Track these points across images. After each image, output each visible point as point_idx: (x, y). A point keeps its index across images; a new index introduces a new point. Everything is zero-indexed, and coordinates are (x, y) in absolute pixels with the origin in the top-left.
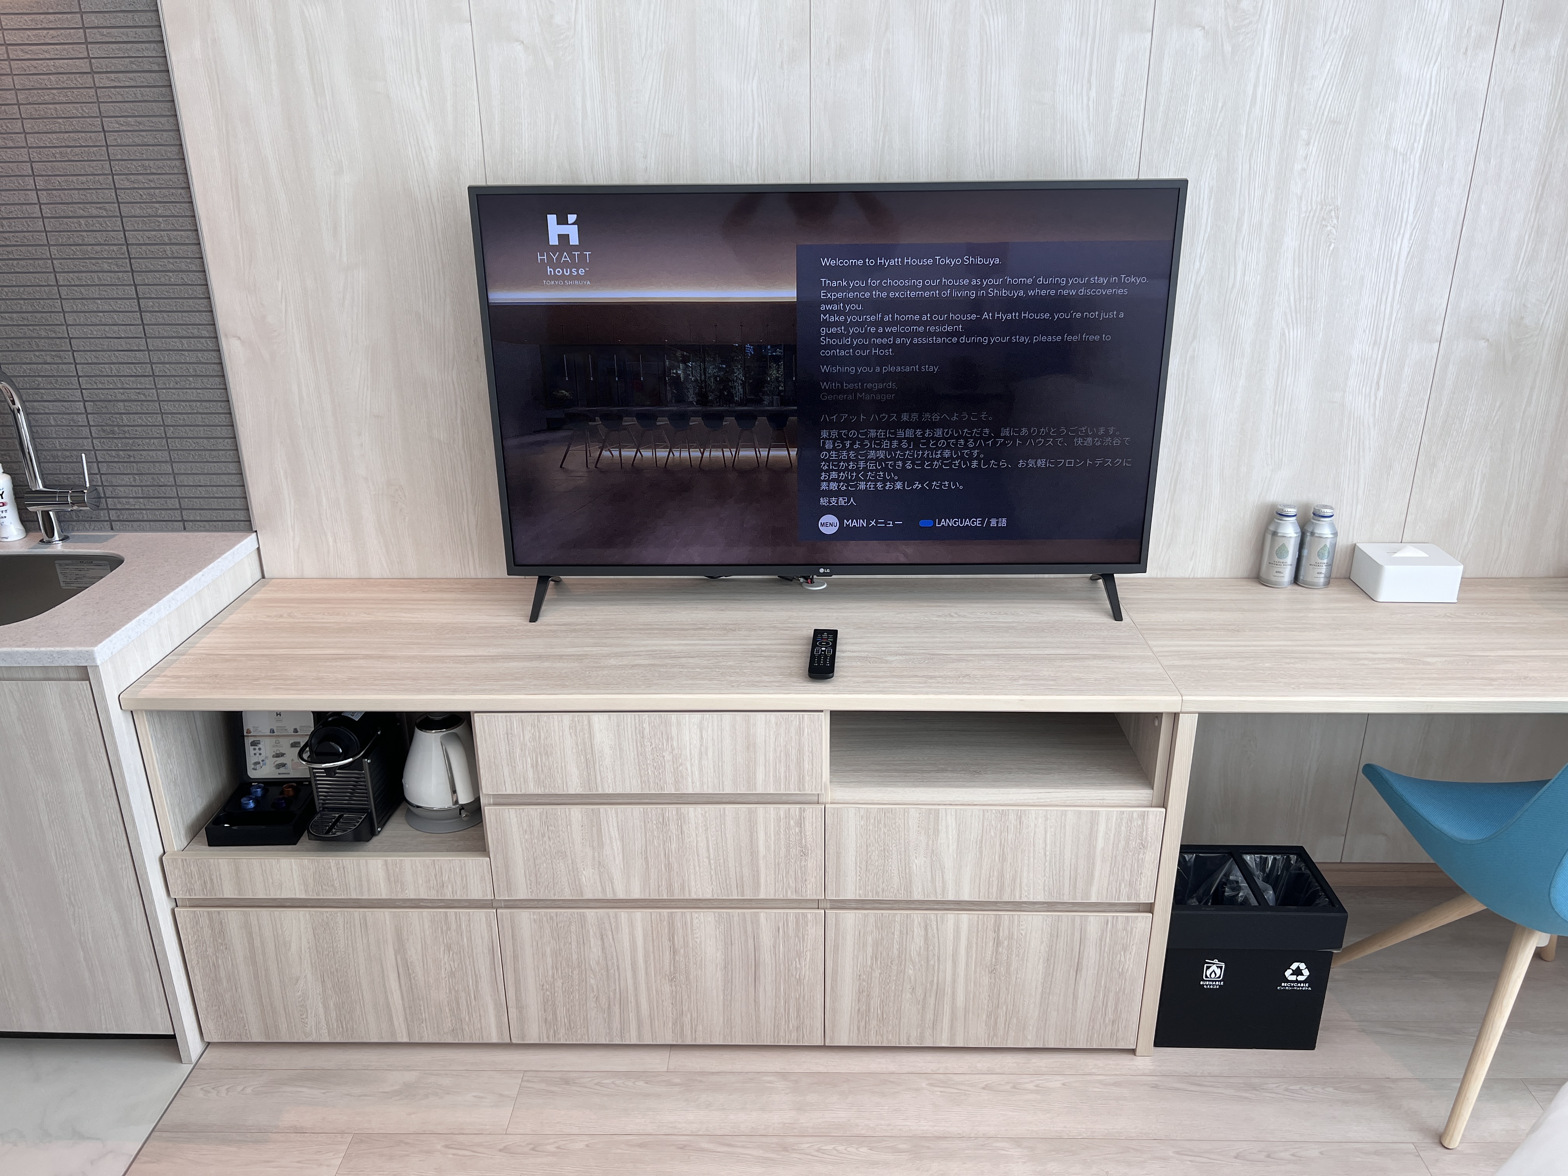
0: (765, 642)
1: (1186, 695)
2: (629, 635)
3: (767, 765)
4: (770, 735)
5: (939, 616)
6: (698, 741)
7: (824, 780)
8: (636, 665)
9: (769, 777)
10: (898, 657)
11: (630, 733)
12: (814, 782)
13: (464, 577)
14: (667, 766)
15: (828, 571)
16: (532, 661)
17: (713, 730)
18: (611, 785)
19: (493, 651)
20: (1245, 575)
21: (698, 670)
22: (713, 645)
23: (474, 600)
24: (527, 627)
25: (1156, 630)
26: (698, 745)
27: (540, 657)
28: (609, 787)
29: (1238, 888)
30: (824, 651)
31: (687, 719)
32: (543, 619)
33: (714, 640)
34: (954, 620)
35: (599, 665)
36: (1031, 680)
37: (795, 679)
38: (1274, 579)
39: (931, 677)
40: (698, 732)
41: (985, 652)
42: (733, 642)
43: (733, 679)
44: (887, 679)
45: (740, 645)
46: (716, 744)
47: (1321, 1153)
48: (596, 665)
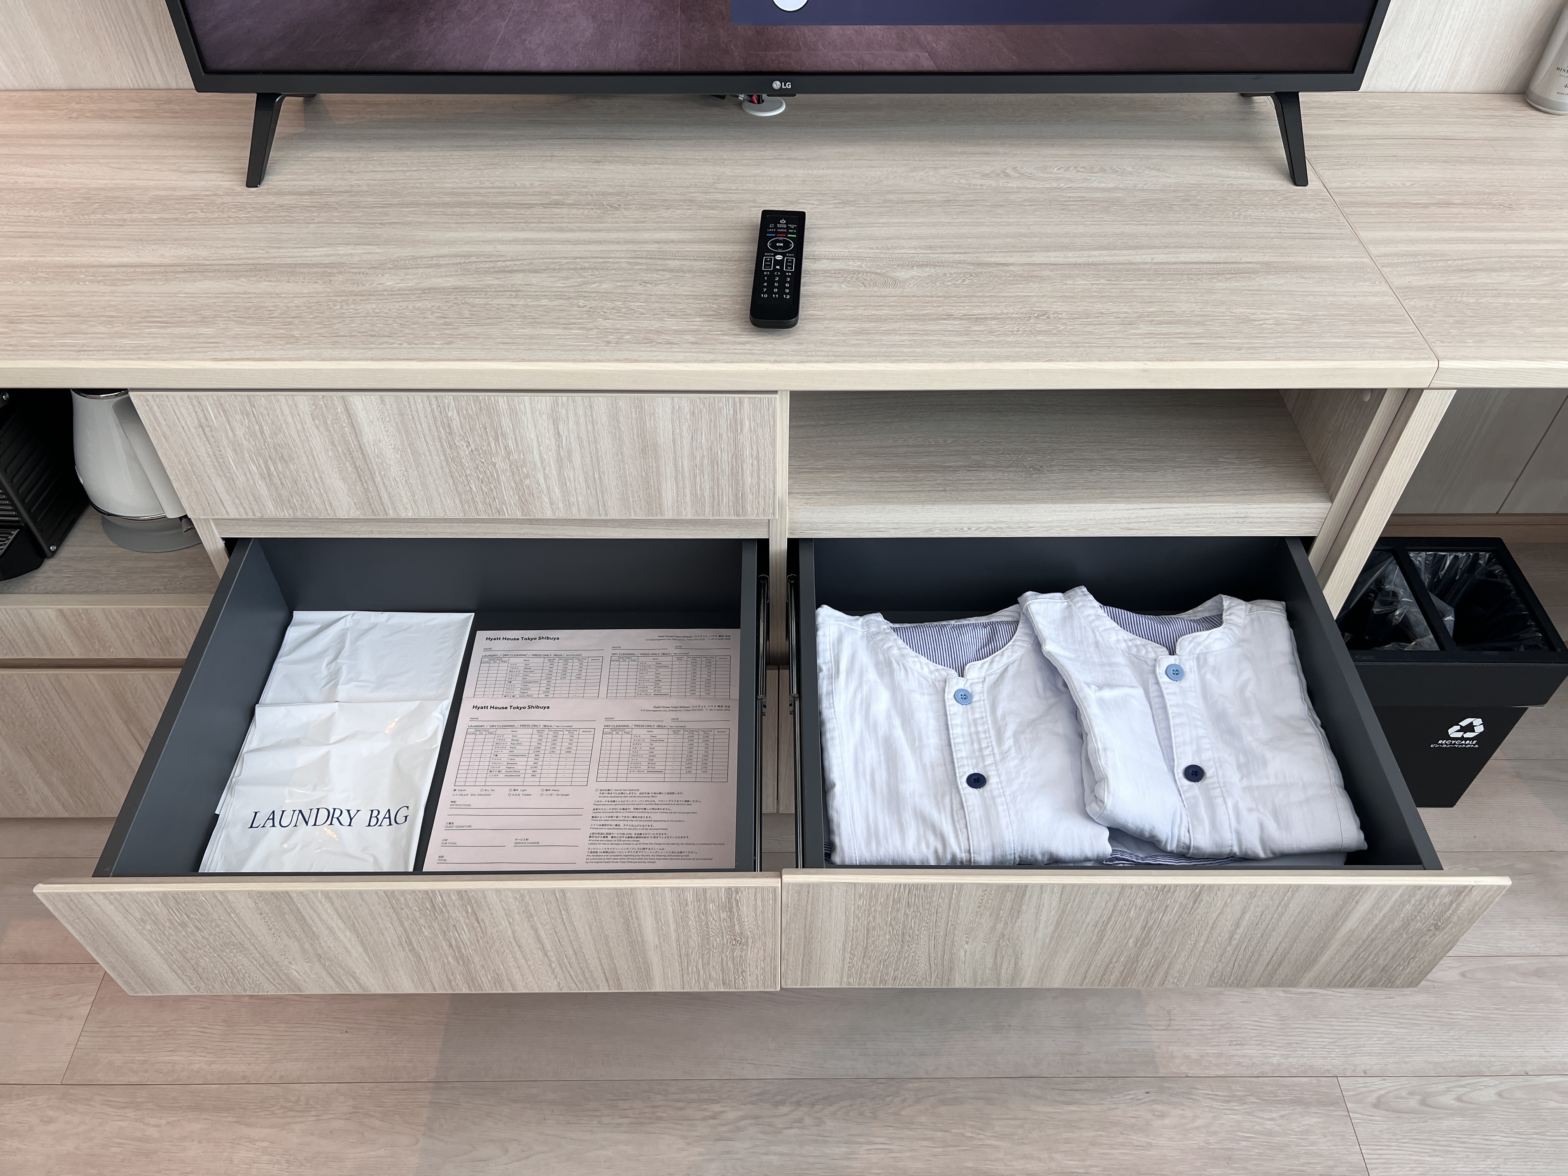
0: (673, 235)
1: (1446, 358)
2: (423, 219)
3: (680, 477)
4: (681, 430)
5: (985, 176)
6: (553, 441)
7: (779, 495)
8: (431, 290)
9: (684, 496)
10: (915, 272)
11: (425, 425)
12: (762, 503)
13: (147, 86)
14: (503, 478)
15: (789, 86)
16: (238, 278)
17: (577, 423)
18: (409, 506)
19: (167, 254)
20: (1501, 86)
21: (545, 302)
22: (577, 242)
23: (157, 137)
24: (240, 199)
25: (1367, 204)
26: (554, 447)
27: (255, 270)
28: (406, 509)
29: (1392, 599)
30: (780, 262)
31: (527, 404)
32: (273, 180)
33: (581, 230)
34: (1014, 184)
35: (361, 288)
36: (1160, 323)
37: (725, 325)
38: (1554, 97)
39: (979, 319)
40: (551, 427)
41: (1072, 257)
42: (614, 236)
43: (608, 324)
44: (897, 326)
45: (627, 242)
46: (585, 443)
47: (1463, 975)
48: (355, 288)
